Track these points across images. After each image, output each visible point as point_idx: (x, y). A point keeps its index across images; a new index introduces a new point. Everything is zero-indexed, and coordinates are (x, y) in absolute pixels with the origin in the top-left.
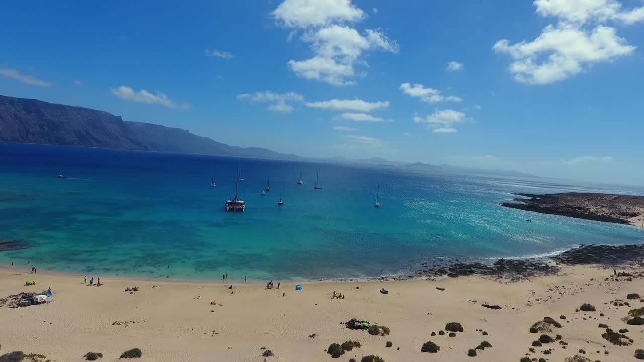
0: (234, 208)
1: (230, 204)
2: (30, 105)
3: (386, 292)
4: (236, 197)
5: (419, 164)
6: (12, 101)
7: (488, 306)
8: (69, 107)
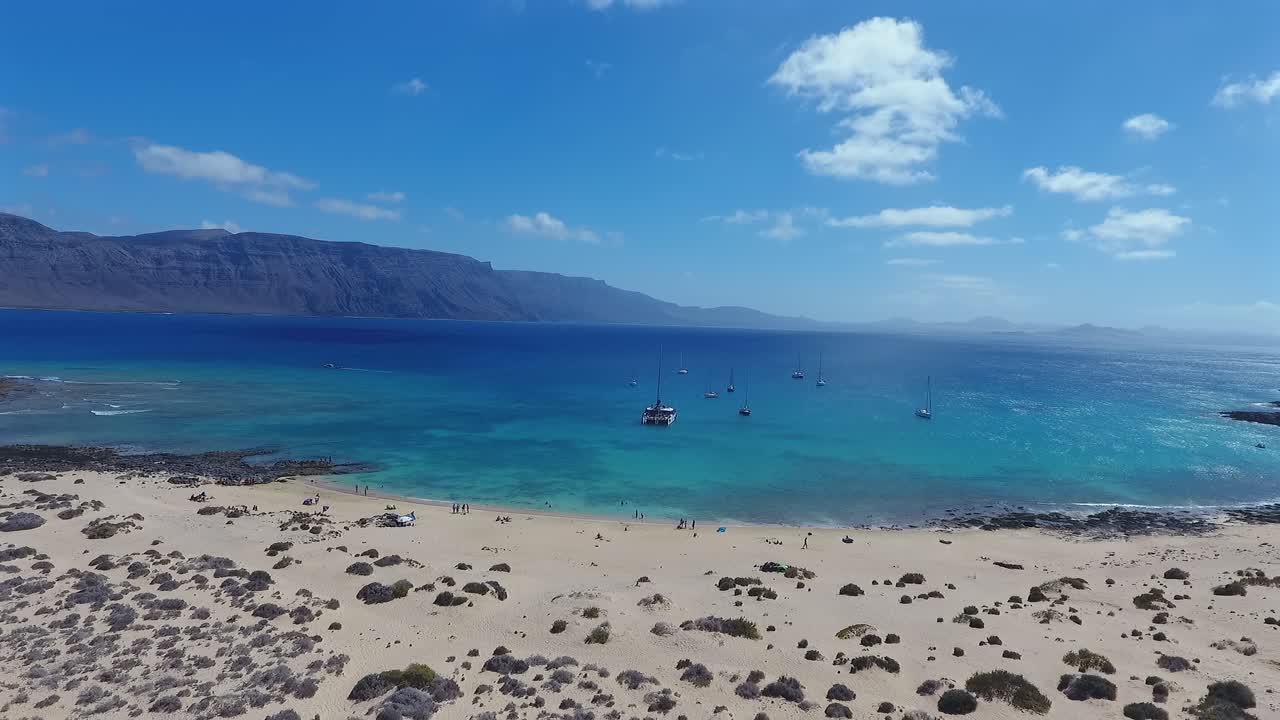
0: (656, 419)
1: (652, 413)
2: (352, 253)
3: (851, 541)
4: (659, 402)
5: (1087, 328)
6: (325, 247)
7: (1001, 565)
8: (409, 251)
